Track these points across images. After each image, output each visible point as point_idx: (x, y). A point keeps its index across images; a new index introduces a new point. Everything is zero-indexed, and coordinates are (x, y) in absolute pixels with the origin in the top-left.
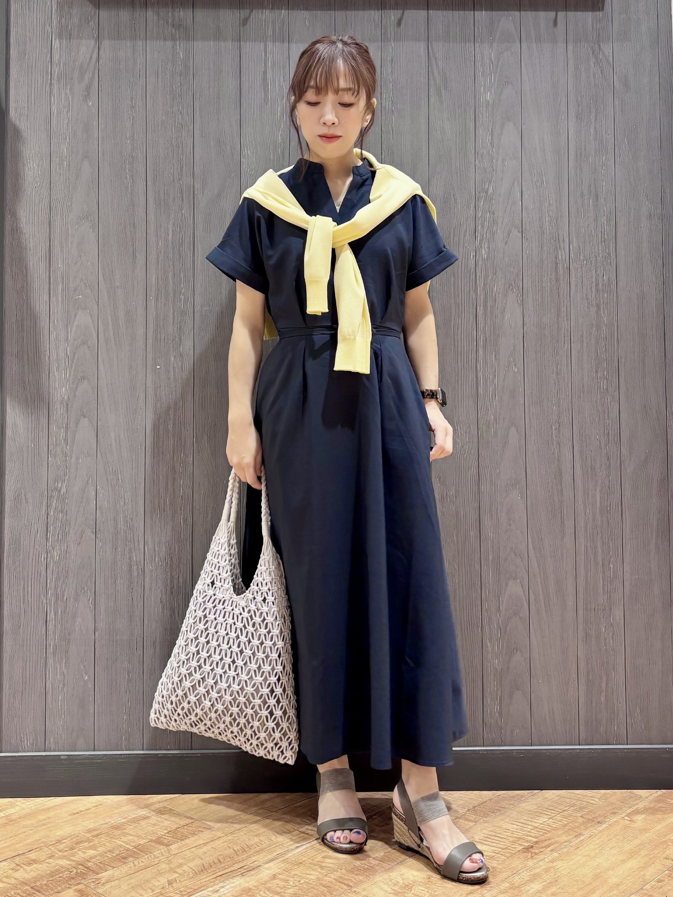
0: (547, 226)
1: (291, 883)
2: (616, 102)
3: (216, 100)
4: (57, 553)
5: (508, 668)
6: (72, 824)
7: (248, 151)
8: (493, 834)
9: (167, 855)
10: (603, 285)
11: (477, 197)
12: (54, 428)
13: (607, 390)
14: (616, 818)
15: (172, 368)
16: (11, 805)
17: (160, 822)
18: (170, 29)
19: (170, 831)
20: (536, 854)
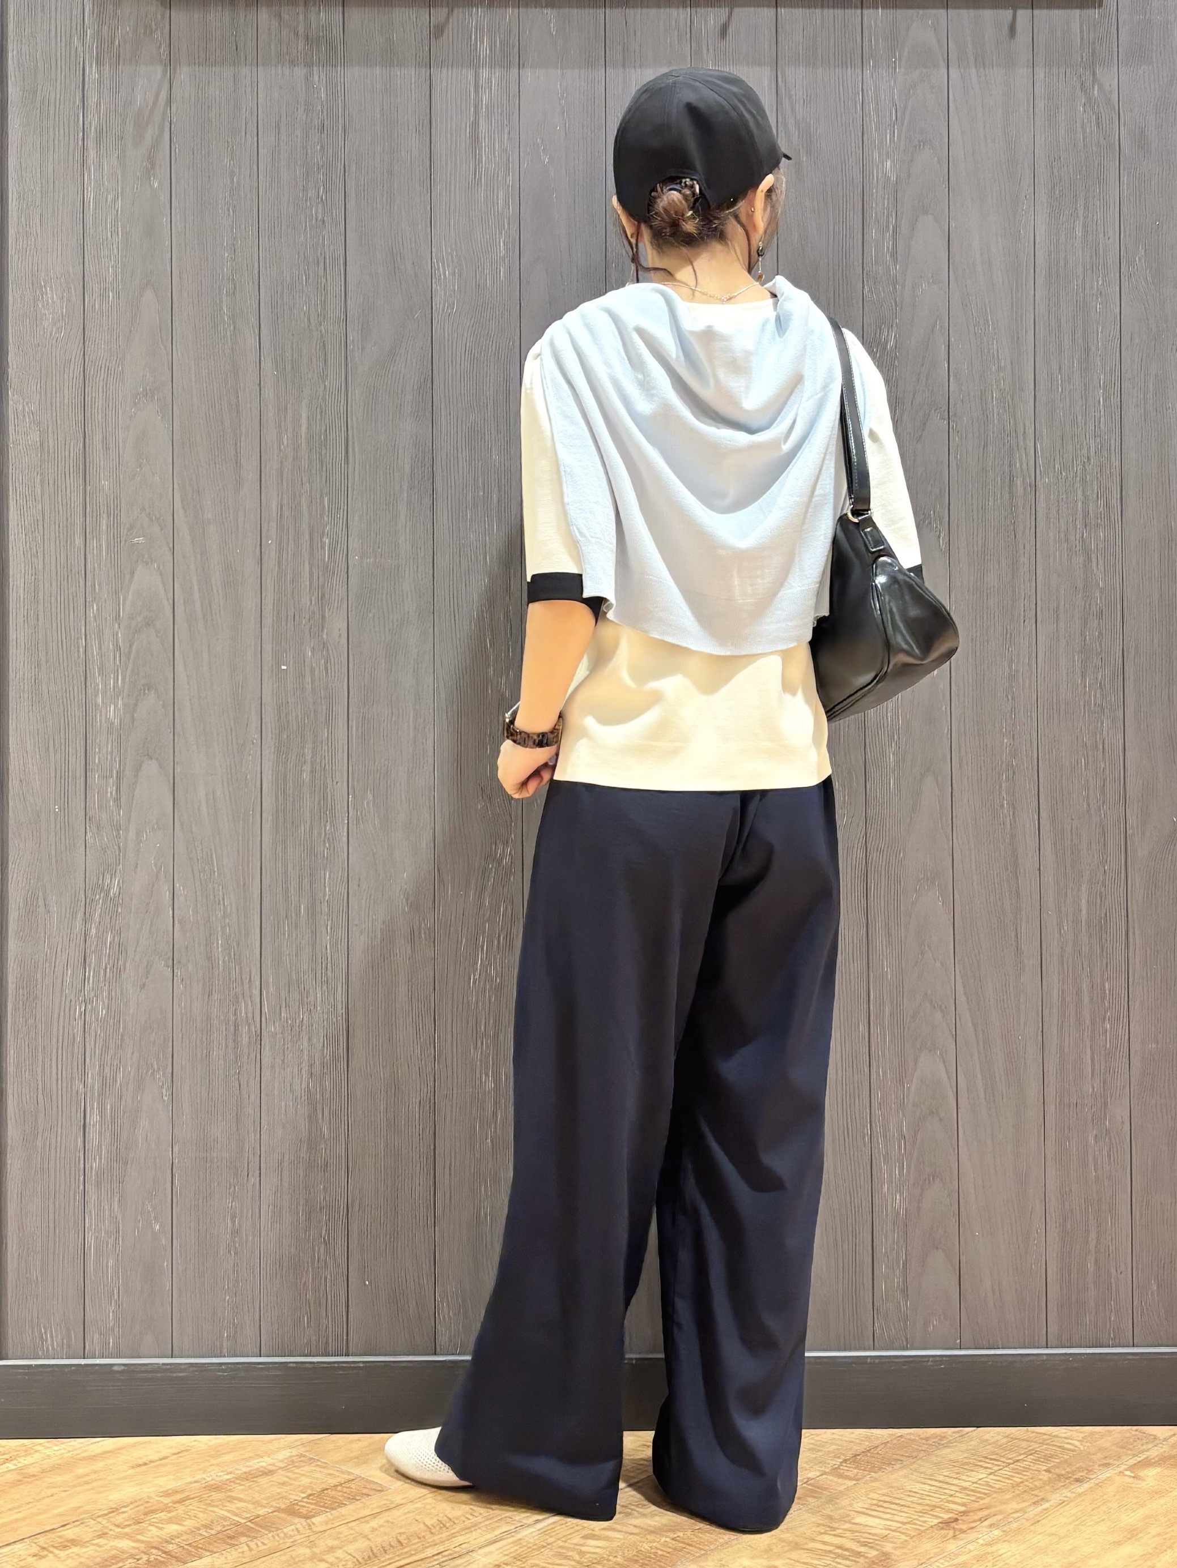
0: (995, 408)
2: (1124, 178)
3: (386, 176)
4: (104, 1003)
5: (919, 1210)
6: (135, 1483)
7: (445, 270)
8: (887, 1499)
9: (308, 1532)
10: (1095, 516)
12: (96, 778)
13: (1102, 708)
14: (1109, 1473)
15: (308, 670)
16: (26, 1451)
17: (293, 1479)
18: (301, 44)
19: (310, 1495)
20: (961, 1531)
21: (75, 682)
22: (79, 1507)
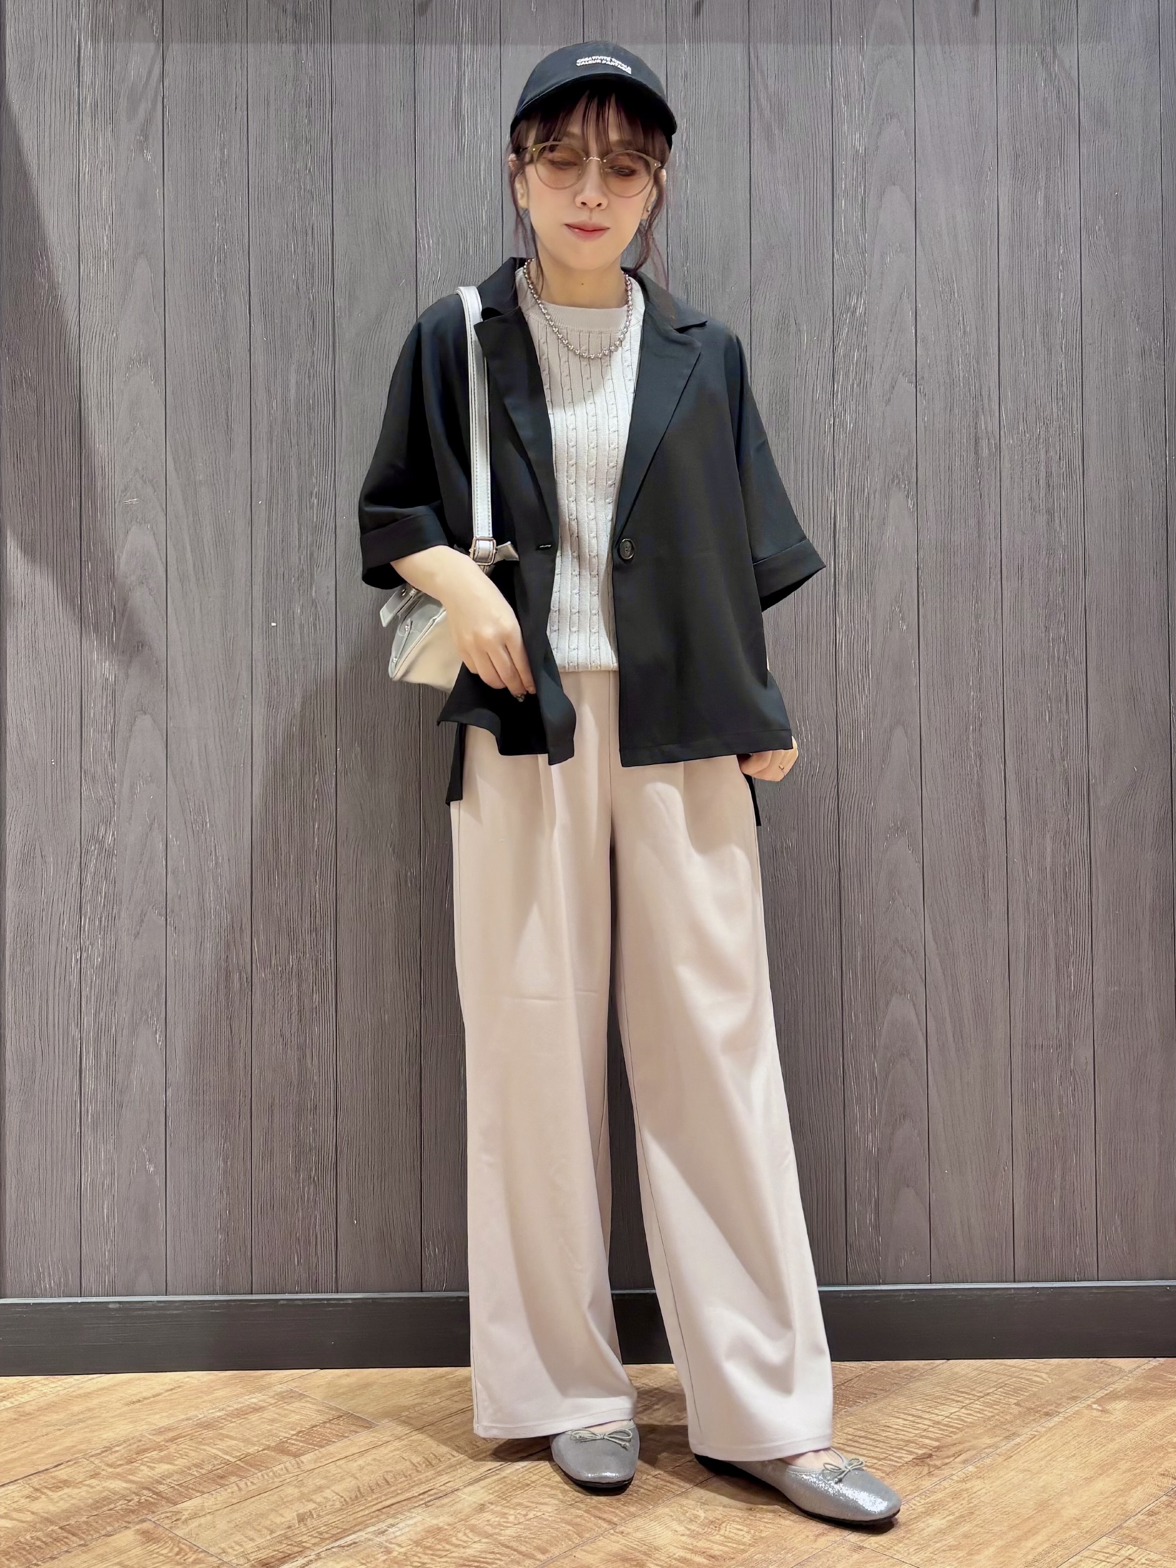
0: (961, 372)
1: (511, 1518)
2: (1083, 150)
3: (371, 148)
4: (98, 951)
5: (890, 1150)
6: (129, 1420)
7: (429, 239)
8: (863, 1434)
9: (296, 1471)
10: (1058, 475)
11: (835, 320)
12: (91, 732)
13: (1066, 662)
14: (1077, 1407)
15: (297, 626)
16: (23, 1388)
17: (285, 1416)
18: (290, 21)
19: (300, 1432)
20: (938, 1468)
21: (71, 638)
22: (73, 1447)
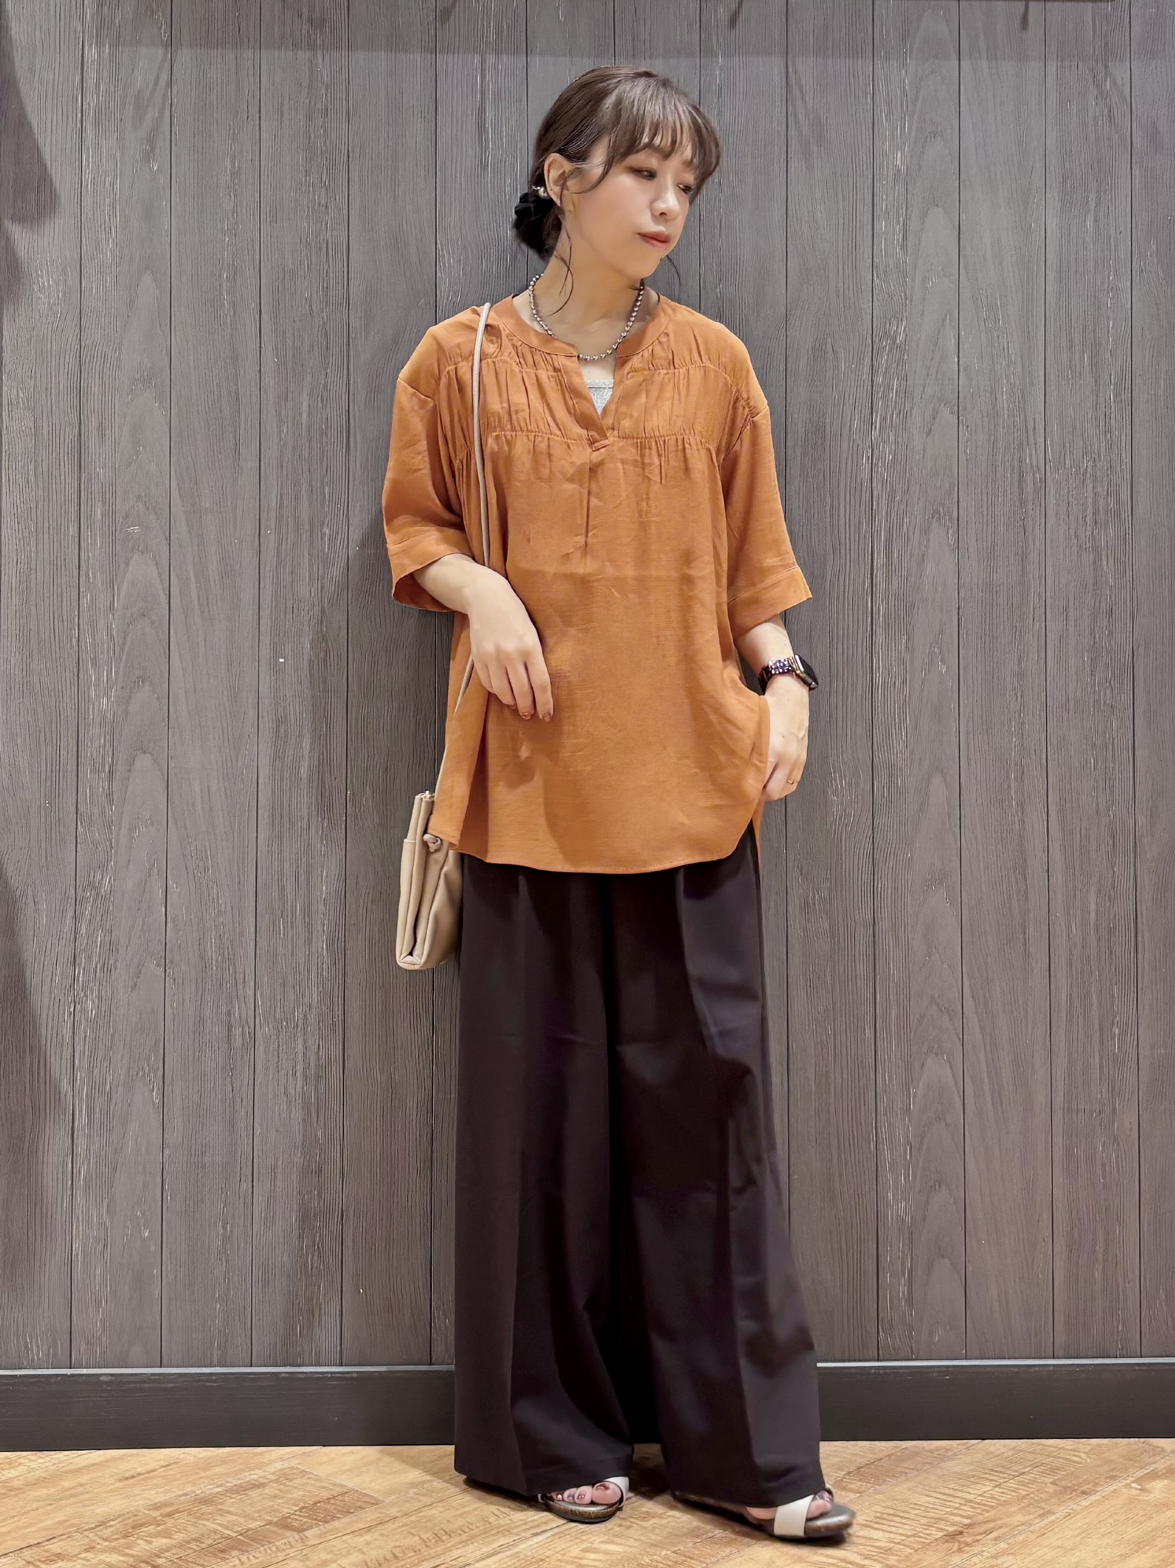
0: (1005, 403)
2: (1135, 171)
3: (390, 162)
4: (93, 1003)
5: (926, 1216)
6: (124, 1495)
7: (449, 258)
8: (892, 1512)
9: (301, 1546)
10: (1106, 514)
11: (875, 348)
12: (87, 773)
14: (1115, 1486)
15: (306, 662)
16: (10, 1463)
17: (286, 1492)
18: (305, 27)
19: (303, 1508)
20: (967, 1544)
21: (68, 673)
22: (65, 1521)
